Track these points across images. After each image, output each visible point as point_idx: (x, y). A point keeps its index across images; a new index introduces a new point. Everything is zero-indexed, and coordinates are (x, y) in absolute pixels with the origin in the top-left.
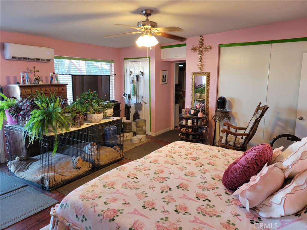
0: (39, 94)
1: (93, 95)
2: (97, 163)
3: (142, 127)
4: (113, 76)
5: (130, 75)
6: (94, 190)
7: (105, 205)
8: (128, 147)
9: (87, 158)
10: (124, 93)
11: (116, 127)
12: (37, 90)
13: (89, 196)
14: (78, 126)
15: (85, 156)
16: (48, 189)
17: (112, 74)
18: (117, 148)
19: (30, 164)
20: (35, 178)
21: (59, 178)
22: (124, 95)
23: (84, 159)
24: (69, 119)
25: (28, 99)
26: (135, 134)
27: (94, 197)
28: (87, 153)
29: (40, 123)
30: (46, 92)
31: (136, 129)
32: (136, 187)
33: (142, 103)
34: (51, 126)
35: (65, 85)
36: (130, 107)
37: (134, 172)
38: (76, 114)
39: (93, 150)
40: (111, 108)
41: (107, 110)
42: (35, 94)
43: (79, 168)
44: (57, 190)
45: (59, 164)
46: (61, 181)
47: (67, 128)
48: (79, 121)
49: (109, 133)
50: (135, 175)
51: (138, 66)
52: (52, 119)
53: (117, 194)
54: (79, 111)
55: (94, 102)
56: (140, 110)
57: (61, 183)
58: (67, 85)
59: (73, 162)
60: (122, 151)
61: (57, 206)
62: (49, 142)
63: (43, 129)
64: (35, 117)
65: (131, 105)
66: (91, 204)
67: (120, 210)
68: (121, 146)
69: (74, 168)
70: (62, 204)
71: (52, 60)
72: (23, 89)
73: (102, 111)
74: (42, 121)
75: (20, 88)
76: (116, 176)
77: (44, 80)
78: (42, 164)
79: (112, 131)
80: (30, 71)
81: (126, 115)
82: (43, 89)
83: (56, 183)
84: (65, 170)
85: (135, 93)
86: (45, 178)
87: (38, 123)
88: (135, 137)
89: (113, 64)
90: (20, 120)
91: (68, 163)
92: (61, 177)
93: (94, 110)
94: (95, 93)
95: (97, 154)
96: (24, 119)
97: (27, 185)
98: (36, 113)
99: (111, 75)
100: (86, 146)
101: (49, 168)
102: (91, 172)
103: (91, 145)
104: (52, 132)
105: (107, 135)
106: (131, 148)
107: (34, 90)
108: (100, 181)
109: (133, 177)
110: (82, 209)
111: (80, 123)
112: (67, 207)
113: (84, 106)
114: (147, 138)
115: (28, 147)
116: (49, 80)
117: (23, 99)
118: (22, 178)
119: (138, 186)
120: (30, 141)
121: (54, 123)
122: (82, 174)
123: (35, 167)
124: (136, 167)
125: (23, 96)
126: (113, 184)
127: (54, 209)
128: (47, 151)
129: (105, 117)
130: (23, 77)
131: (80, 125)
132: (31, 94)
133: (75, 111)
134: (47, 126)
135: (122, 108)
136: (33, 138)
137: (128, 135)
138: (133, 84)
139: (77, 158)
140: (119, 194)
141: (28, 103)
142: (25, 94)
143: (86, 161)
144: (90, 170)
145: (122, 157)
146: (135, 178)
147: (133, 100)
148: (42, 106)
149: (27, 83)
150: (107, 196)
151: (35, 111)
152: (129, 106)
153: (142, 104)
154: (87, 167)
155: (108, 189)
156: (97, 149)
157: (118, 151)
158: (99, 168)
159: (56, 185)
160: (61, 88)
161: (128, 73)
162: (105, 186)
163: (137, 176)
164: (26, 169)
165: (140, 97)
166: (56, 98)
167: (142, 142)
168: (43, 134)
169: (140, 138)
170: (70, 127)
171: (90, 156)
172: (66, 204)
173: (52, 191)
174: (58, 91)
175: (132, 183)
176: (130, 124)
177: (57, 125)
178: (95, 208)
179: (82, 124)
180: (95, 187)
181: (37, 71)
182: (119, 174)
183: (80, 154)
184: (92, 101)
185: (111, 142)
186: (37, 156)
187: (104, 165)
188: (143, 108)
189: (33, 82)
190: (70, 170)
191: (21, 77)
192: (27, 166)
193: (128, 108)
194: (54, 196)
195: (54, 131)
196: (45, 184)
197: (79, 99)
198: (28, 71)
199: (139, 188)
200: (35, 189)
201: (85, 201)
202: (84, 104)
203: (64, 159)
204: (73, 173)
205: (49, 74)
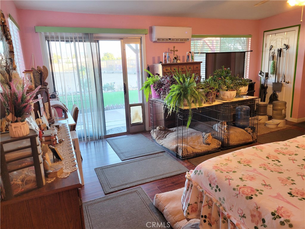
0: (177, 71)
1: (227, 72)
2: (227, 142)
3: (281, 110)
4: (249, 52)
5: (271, 49)
6: (228, 164)
7: (241, 181)
8: (261, 131)
9: (217, 136)
10: (261, 71)
11: (248, 107)
12: (175, 68)
13: (223, 168)
14: (211, 103)
15: (215, 133)
16: (181, 158)
17: (248, 50)
18: (249, 130)
19: (167, 134)
20: (171, 146)
21: (190, 150)
22: (260, 74)
23: (214, 136)
24: (203, 95)
25: (168, 76)
26: (270, 118)
27: (228, 170)
28: (217, 132)
29: (177, 96)
30: (183, 70)
31: (273, 112)
32: (278, 170)
33: (283, 82)
34: (186, 100)
35: (199, 63)
36: (267, 87)
37: (276, 154)
38: (209, 90)
39: (223, 129)
40: (246, 85)
41: (241, 88)
42: (174, 72)
43: (209, 144)
44: (188, 160)
45: (191, 137)
46: (192, 153)
47: (200, 103)
48: (211, 97)
49: (241, 114)
50: (277, 157)
51: (282, 39)
52: (187, 93)
53: (254, 173)
54: (212, 87)
55: (228, 79)
56: (280, 90)
57: (192, 154)
58: (201, 63)
59: (203, 137)
60: (254, 134)
61: (192, 172)
62: (184, 115)
63: (179, 103)
64: (174, 91)
65: (268, 86)
66: (225, 177)
67: (259, 190)
68: (253, 129)
69: (204, 143)
70: (196, 170)
71: (189, 40)
72: (165, 68)
73: (235, 89)
74: (179, 95)
75: (162, 66)
76: (252, 155)
77: (181, 59)
78: (177, 135)
79: (244, 111)
80: (171, 51)
81: (260, 96)
82: (181, 67)
83: (188, 153)
84: (196, 144)
85: (275, 71)
86: (179, 148)
87: (176, 97)
88: (271, 121)
89: (250, 39)
90: (162, 94)
91: (199, 137)
92: (192, 149)
93: (227, 87)
94: (228, 70)
95: (227, 133)
96: (165, 94)
97: (164, 152)
98: (174, 88)
99: (246, 52)
100: (217, 124)
101: (182, 139)
102: (220, 150)
103: (222, 123)
104: (187, 106)
105: (238, 115)
106: (266, 132)
107: (173, 68)
108: (234, 156)
109: (274, 160)
110: (216, 179)
111: (212, 100)
112: (201, 174)
113: (216, 83)
114: (286, 124)
115: (167, 118)
116: (186, 58)
117: (164, 76)
118: (161, 144)
119: (281, 170)
120: (169, 113)
121: (189, 98)
122: (212, 150)
123: (171, 136)
124: (278, 150)
125: (164, 73)
126: (249, 162)
127: (189, 174)
128: (182, 125)
129: (238, 95)
130: (165, 57)
131: (212, 102)
132: (171, 72)
133: (208, 87)
134: (183, 100)
135: (257, 88)
136: (171, 110)
137: (262, 119)
138: (273, 60)
139: (208, 134)
140: (256, 173)
141: (168, 78)
142: (166, 72)
143: (216, 138)
144: (219, 148)
145: (254, 140)
146: (276, 160)
147: (272, 79)
148: (179, 80)
149: (168, 62)
150: (243, 173)
151: (174, 85)
152: (265, 85)
153: (282, 84)
154: (216, 145)
155: (243, 166)
156: (228, 129)
157: (249, 133)
158: (229, 148)
159: (188, 155)
160: (195, 66)
161: (268, 47)
162: (240, 162)
163: (279, 159)
164: (164, 137)
165: (280, 76)
166: (191, 75)
167: (279, 127)
168: (180, 107)
169: (276, 123)
170: (203, 102)
171: (220, 134)
172: (200, 171)
173: (184, 160)
174: (192, 69)
175: (273, 165)
176: (266, 106)
177: (191, 99)
178: (229, 182)
179: (214, 101)
180: (229, 161)
181: (176, 51)
182: (255, 153)
183: (210, 131)
184: (225, 78)
185: (241, 123)
186: (172, 129)
187: (233, 146)
188: (284, 89)
189: (172, 61)
190: (200, 145)
191: (164, 56)
192: (165, 136)
193: (264, 88)
194: (186, 165)
195: (189, 105)
196: (179, 153)
197: (212, 77)
198: (169, 51)
199: (282, 173)
200: (171, 156)
201: (219, 172)
202: (216, 81)
203: (195, 134)
204: (203, 148)
205: (186, 53)
